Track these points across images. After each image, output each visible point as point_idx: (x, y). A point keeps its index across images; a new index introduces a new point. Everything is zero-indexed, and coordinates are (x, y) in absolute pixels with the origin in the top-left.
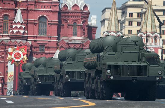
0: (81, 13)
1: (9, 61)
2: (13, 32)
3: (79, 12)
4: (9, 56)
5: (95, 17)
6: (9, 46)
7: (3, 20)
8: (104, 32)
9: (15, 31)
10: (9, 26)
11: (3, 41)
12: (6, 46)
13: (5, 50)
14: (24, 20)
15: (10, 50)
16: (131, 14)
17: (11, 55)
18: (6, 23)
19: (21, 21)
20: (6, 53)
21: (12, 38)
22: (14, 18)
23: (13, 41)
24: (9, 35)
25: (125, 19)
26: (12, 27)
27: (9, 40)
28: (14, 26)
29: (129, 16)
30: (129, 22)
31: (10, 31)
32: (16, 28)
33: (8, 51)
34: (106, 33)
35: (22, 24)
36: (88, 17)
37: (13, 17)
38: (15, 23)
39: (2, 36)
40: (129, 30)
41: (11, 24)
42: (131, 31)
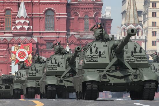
0: (93, 4)
1: (12, 61)
2: (16, 29)
3: (91, 4)
4: (13, 56)
5: (109, 8)
6: (13, 44)
7: (4, 15)
8: (122, 25)
9: (18, 27)
10: (12, 21)
11: (5, 39)
12: (8, 44)
13: (8, 49)
14: (28, 15)
15: (13, 48)
16: (154, 4)
18: (8, 19)
19: (25, 15)
20: (9, 52)
21: (15, 35)
22: (17, 13)
23: (16, 38)
24: (12, 32)
25: (147, 10)
26: (14, 23)
27: (12, 38)
28: (17, 22)
29: (153, 6)
30: (153, 13)
31: (13, 27)
32: (20, 23)
33: (11, 50)
34: (124, 26)
35: (26, 18)
36: (101, 9)
37: (16, 11)
38: (18, 18)
39: (5, 33)
40: (153, 22)
41: (13, 20)
42: (156, 22)
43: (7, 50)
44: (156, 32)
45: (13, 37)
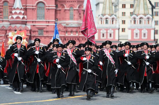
2: (12, 18)
6: (10, 30)
7: (2, 6)
8: (99, 15)
9: (15, 16)
10: (9, 11)
11: (3, 26)
12: (6, 31)
14: (23, 6)
15: (10, 34)
17: (12, 39)
18: (6, 9)
19: (20, 6)
20: (7, 37)
21: (12, 23)
22: (14, 4)
23: (13, 26)
24: (10, 20)
26: (11, 13)
28: (13, 12)
30: (123, 5)
31: (10, 17)
32: (16, 13)
33: (8, 35)
34: (101, 16)
35: (21, 9)
36: (83, 2)
37: (13, 3)
38: (14, 9)
39: (3, 21)
40: (123, 13)
41: (10, 10)
42: (125, 13)
43: (5, 36)
44: (125, 21)
45: (10, 24)
